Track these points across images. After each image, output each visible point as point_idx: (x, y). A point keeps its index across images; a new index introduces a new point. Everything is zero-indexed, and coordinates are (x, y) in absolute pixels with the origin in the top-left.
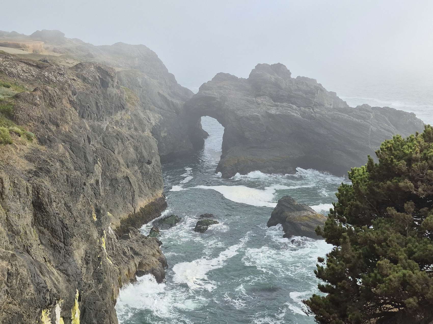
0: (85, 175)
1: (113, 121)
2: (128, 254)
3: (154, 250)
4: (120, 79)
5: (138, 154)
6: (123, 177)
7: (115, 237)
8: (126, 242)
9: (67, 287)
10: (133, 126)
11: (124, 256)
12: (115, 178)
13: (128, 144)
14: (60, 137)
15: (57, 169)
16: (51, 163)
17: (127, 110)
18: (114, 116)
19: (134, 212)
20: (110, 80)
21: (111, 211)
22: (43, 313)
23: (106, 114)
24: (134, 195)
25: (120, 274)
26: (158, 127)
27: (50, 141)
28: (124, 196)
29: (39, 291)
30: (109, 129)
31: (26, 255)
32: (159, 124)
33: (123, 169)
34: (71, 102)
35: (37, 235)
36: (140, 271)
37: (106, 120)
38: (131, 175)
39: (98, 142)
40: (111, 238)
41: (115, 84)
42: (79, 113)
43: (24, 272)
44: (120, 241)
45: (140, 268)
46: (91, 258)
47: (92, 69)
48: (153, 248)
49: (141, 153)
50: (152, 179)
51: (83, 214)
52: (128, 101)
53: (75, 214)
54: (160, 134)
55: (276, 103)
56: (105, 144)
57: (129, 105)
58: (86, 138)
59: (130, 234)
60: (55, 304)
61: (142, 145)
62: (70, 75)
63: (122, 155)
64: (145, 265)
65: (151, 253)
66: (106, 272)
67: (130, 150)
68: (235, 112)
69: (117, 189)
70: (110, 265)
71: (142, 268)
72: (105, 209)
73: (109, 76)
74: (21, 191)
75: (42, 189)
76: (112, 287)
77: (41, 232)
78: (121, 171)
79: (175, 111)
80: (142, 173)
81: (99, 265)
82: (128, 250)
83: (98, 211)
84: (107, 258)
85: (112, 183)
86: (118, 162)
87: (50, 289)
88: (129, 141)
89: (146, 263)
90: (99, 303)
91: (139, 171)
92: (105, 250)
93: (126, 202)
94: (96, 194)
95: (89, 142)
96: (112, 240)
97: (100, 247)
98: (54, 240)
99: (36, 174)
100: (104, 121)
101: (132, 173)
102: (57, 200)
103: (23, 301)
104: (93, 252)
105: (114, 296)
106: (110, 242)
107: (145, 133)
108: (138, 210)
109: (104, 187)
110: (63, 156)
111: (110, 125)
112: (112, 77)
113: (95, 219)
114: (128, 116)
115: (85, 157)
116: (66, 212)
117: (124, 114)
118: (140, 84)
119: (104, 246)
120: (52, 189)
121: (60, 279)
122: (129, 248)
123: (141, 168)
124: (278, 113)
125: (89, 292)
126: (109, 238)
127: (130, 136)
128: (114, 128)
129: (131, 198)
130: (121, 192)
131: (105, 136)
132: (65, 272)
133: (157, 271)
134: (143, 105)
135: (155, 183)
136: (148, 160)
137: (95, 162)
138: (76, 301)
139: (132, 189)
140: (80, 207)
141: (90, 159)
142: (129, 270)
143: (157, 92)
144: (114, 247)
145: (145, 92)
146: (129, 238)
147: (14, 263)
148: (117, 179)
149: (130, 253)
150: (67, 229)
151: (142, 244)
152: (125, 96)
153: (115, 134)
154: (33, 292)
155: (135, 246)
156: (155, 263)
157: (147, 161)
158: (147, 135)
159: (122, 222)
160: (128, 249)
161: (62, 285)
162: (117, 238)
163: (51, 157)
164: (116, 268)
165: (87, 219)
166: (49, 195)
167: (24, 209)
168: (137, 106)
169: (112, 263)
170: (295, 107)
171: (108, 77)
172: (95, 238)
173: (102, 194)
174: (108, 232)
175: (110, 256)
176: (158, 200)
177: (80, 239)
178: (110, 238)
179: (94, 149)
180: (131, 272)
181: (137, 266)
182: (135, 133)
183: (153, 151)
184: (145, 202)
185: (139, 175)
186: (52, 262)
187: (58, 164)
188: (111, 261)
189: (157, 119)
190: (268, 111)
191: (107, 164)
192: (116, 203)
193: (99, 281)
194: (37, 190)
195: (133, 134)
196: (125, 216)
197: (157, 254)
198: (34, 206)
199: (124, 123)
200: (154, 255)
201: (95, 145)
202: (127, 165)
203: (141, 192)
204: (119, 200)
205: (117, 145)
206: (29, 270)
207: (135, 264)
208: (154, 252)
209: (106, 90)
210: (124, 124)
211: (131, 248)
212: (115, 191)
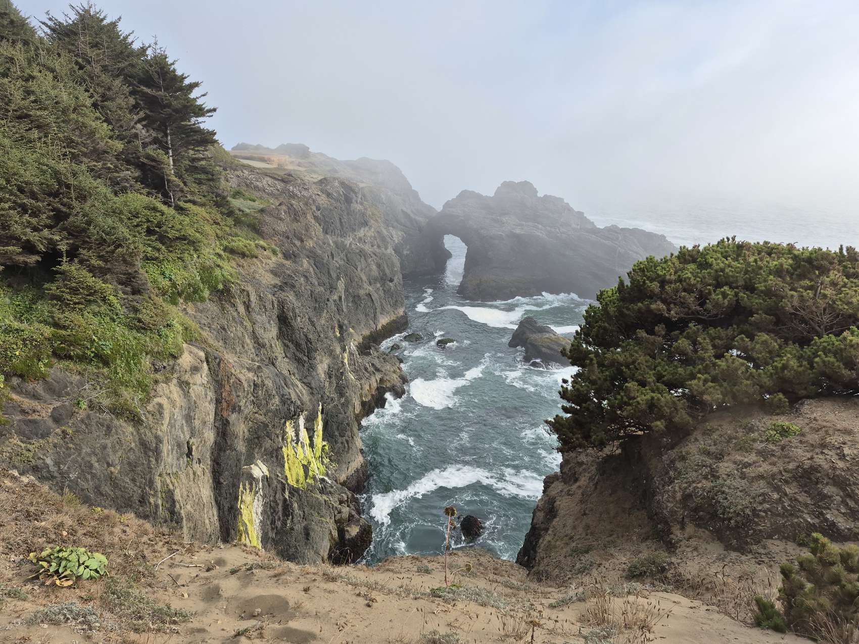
0: (329, 291)
1: (357, 238)
2: (369, 370)
3: (395, 367)
4: (364, 195)
5: (380, 272)
6: (366, 294)
7: (357, 353)
8: (368, 359)
9: (310, 400)
11: (365, 372)
13: (370, 261)
14: (304, 252)
15: (301, 284)
16: (296, 278)
18: (357, 232)
19: (376, 329)
20: (354, 195)
21: (353, 328)
22: (288, 424)
23: (349, 230)
24: (376, 313)
25: (361, 389)
26: (401, 245)
27: (295, 256)
28: (366, 313)
29: (283, 402)
30: (353, 246)
31: (272, 368)
32: (402, 242)
33: (366, 286)
34: (316, 218)
35: (282, 348)
36: (381, 387)
37: (349, 237)
38: (374, 292)
39: (341, 259)
40: (353, 354)
41: (359, 200)
42: (323, 229)
43: (269, 383)
44: (362, 356)
45: (381, 384)
46: (333, 373)
47: (336, 184)
48: (393, 365)
49: (383, 271)
50: (394, 297)
51: (326, 330)
52: (371, 218)
53: (319, 329)
54: (402, 251)
56: (348, 260)
57: (372, 221)
58: (330, 254)
59: (371, 351)
60: (299, 415)
61: (385, 263)
62: (314, 190)
63: (365, 272)
64: (386, 382)
65: (392, 370)
66: (348, 387)
67: (372, 267)
70: (352, 380)
71: (383, 384)
72: (348, 325)
73: (353, 191)
74: (266, 304)
75: (287, 304)
76: (354, 402)
77: (285, 345)
78: (364, 288)
81: (341, 379)
83: (341, 327)
84: (348, 373)
85: (355, 300)
86: (361, 279)
87: (294, 401)
88: (372, 258)
89: (387, 379)
90: (341, 416)
92: (347, 366)
93: (368, 319)
94: (340, 310)
95: (333, 258)
96: (354, 356)
97: (342, 362)
98: (298, 354)
99: (281, 288)
101: (374, 290)
102: (301, 315)
103: (268, 411)
104: (336, 367)
105: (356, 409)
106: (352, 357)
107: (388, 250)
108: (379, 327)
109: (347, 303)
110: (307, 271)
111: (353, 242)
112: (355, 193)
113: (338, 335)
114: (371, 233)
115: (329, 273)
116: (310, 327)
119: (346, 361)
120: (297, 304)
121: (304, 391)
122: (371, 365)
125: (332, 405)
126: (351, 354)
128: (357, 245)
129: (373, 315)
130: (363, 309)
131: (349, 253)
132: (308, 385)
133: (398, 388)
135: (396, 301)
136: (391, 278)
137: (338, 279)
138: (319, 413)
139: (374, 306)
140: (323, 322)
141: (334, 275)
142: (370, 385)
144: (356, 363)
146: (371, 354)
147: (260, 374)
148: (359, 296)
149: (371, 369)
150: (311, 343)
151: (382, 360)
152: (369, 212)
153: (358, 251)
154: (277, 403)
155: (376, 362)
156: (396, 379)
157: (389, 279)
158: (389, 252)
159: (364, 338)
160: (369, 365)
161: (306, 398)
162: (359, 354)
163: (296, 272)
164: (358, 383)
165: (330, 334)
166: (293, 309)
167: (269, 322)
168: (380, 223)
169: (354, 379)
171: (351, 193)
172: (338, 353)
173: (345, 310)
174: (350, 348)
175: (352, 371)
176: (399, 318)
177: (323, 354)
179: (338, 266)
180: (372, 387)
181: (379, 381)
183: (396, 269)
184: (388, 319)
185: (381, 293)
186: (296, 375)
187: (302, 279)
188: (353, 376)
189: (400, 237)
191: (350, 280)
192: (358, 319)
193: (341, 394)
194: (282, 304)
195: (376, 251)
196: (367, 332)
197: (398, 371)
198: (279, 320)
199: (367, 239)
200: (394, 372)
201: (338, 261)
202: (370, 282)
203: (383, 309)
204: (361, 317)
205: (360, 262)
206: (274, 382)
207: (377, 380)
208: (395, 369)
209: (350, 206)
210: (367, 241)
211: (373, 365)
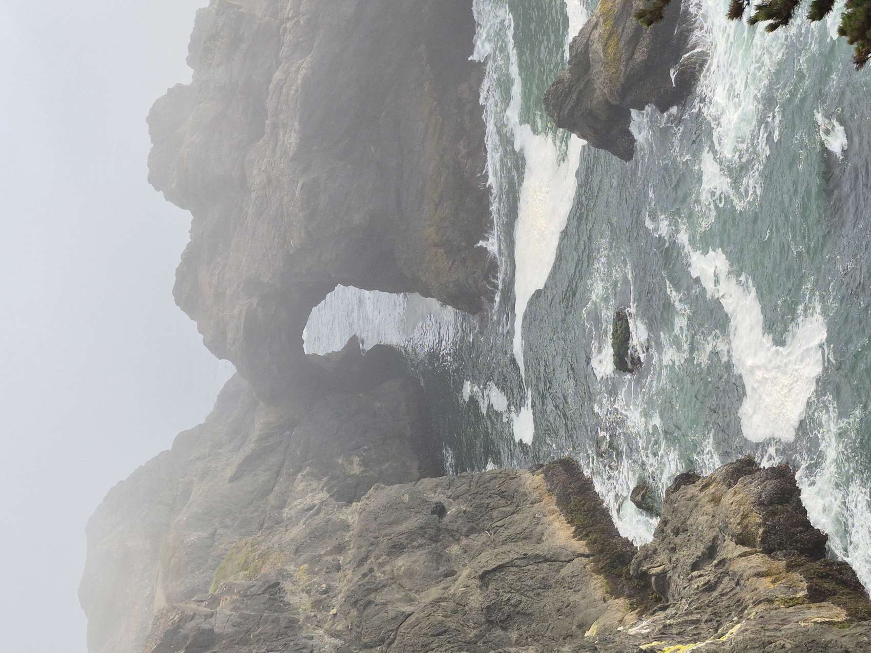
1: (315, 616)
2: (712, 578)
3: (700, 500)
4: (190, 594)
5: (414, 543)
6: (481, 587)
7: (662, 615)
8: (677, 581)
10: (329, 558)
11: (719, 590)
12: (485, 611)
13: (384, 572)
17: (284, 574)
18: (299, 614)
19: (588, 556)
20: (190, 625)
21: (583, 626)
23: (292, 638)
24: (537, 556)
25: (770, 601)
26: (335, 482)
28: (539, 588)
30: (340, 627)
32: (325, 479)
36: (763, 541)
37: (312, 638)
38: (475, 564)
40: (665, 626)
41: (204, 609)
44: (671, 601)
45: (755, 540)
48: (694, 503)
49: (411, 535)
50: (488, 501)
52: (256, 570)
54: (353, 476)
55: (268, 130)
56: (382, 641)
57: (266, 569)
59: (653, 571)
61: (388, 531)
63: (417, 591)
64: (747, 526)
65: (709, 508)
66: (766, 644)
67: (400, 567)
68: (291, 252)
69: (516, 606)
70: (743, 632)
71: (754, 535)
72: (577, 642)
73: (179, 627)
76: (810, 625)
78: (464, 593)
79: (288, 433)
80: (472, 531)
82: (700, 576)
84: (724, 639)
85: (501, 621)
86: (436, 602)
88: (376, 568)
89: (739, 524)
91: (464, 541)
92: (700, 645)
93: (556, 582)
96: (670, 625)
100: (314, 642)
101: (470, 561)
105: (836, 620)
106: (674, 631)
107: (351, 522)
108: (580, 546)
109: (511, 645)
111: (326, 626)
112: (184, 619)
114: (300, 572)
117: (294, 583)
118: (205, 535)
122: (695, 573)
123: (455, 536)
124: (296, 125)
126: (664, 633)
127: (358, 566)
128: (335, 615)
129: (545, 566)
130: (526, 596)
131: (360, 640)
133: (763, 490)
134: (267, 528)
135: (502, 494)
136: (433, 513)
139: (518, 562)
142: (759, 575)
143: (229, 485)
144: (691, 618)
145: (228, 521)
146: (664, 572)
148: (488, 608)
149: (708, 572)
151: (681, 536)
152: (240, 579)
153: (354, 613)
155: (687, 555)
156: (741, 496)
157: (435, 516)
158: (356, 517)
159: (615, 593)
160: (696, 577)
162: (664, 609)
164: (753, 612)
168: (270, 544)
169: (739, 626)
170: (278, 75)
171: (183, 631)
174: (646, 637)
175: (716, 631)
176: (552, 485)
178: (662, 631)
180: (764, 569)
181: (746, 549)
182: (351, 552)
183: (406, 498)
184: (557, 524)
185: (478, 540)
188: (732, 627)
189: (310, 485)
190: (291, 154)
191: (440, 637)
192: (558, 610)
195: (354, 557)
196: (597, 585)
197: (712, 489)
199: (319, 584)
200: (716, 500)
202: (446, 575)
203: (525, 536)
204: (550, 600)
205: (385, 604)
207: (741, 556)
208: (707, 499)
209: (221, 637)
210: (324, 585)
211: (695, 566)
212: (524, 614)
